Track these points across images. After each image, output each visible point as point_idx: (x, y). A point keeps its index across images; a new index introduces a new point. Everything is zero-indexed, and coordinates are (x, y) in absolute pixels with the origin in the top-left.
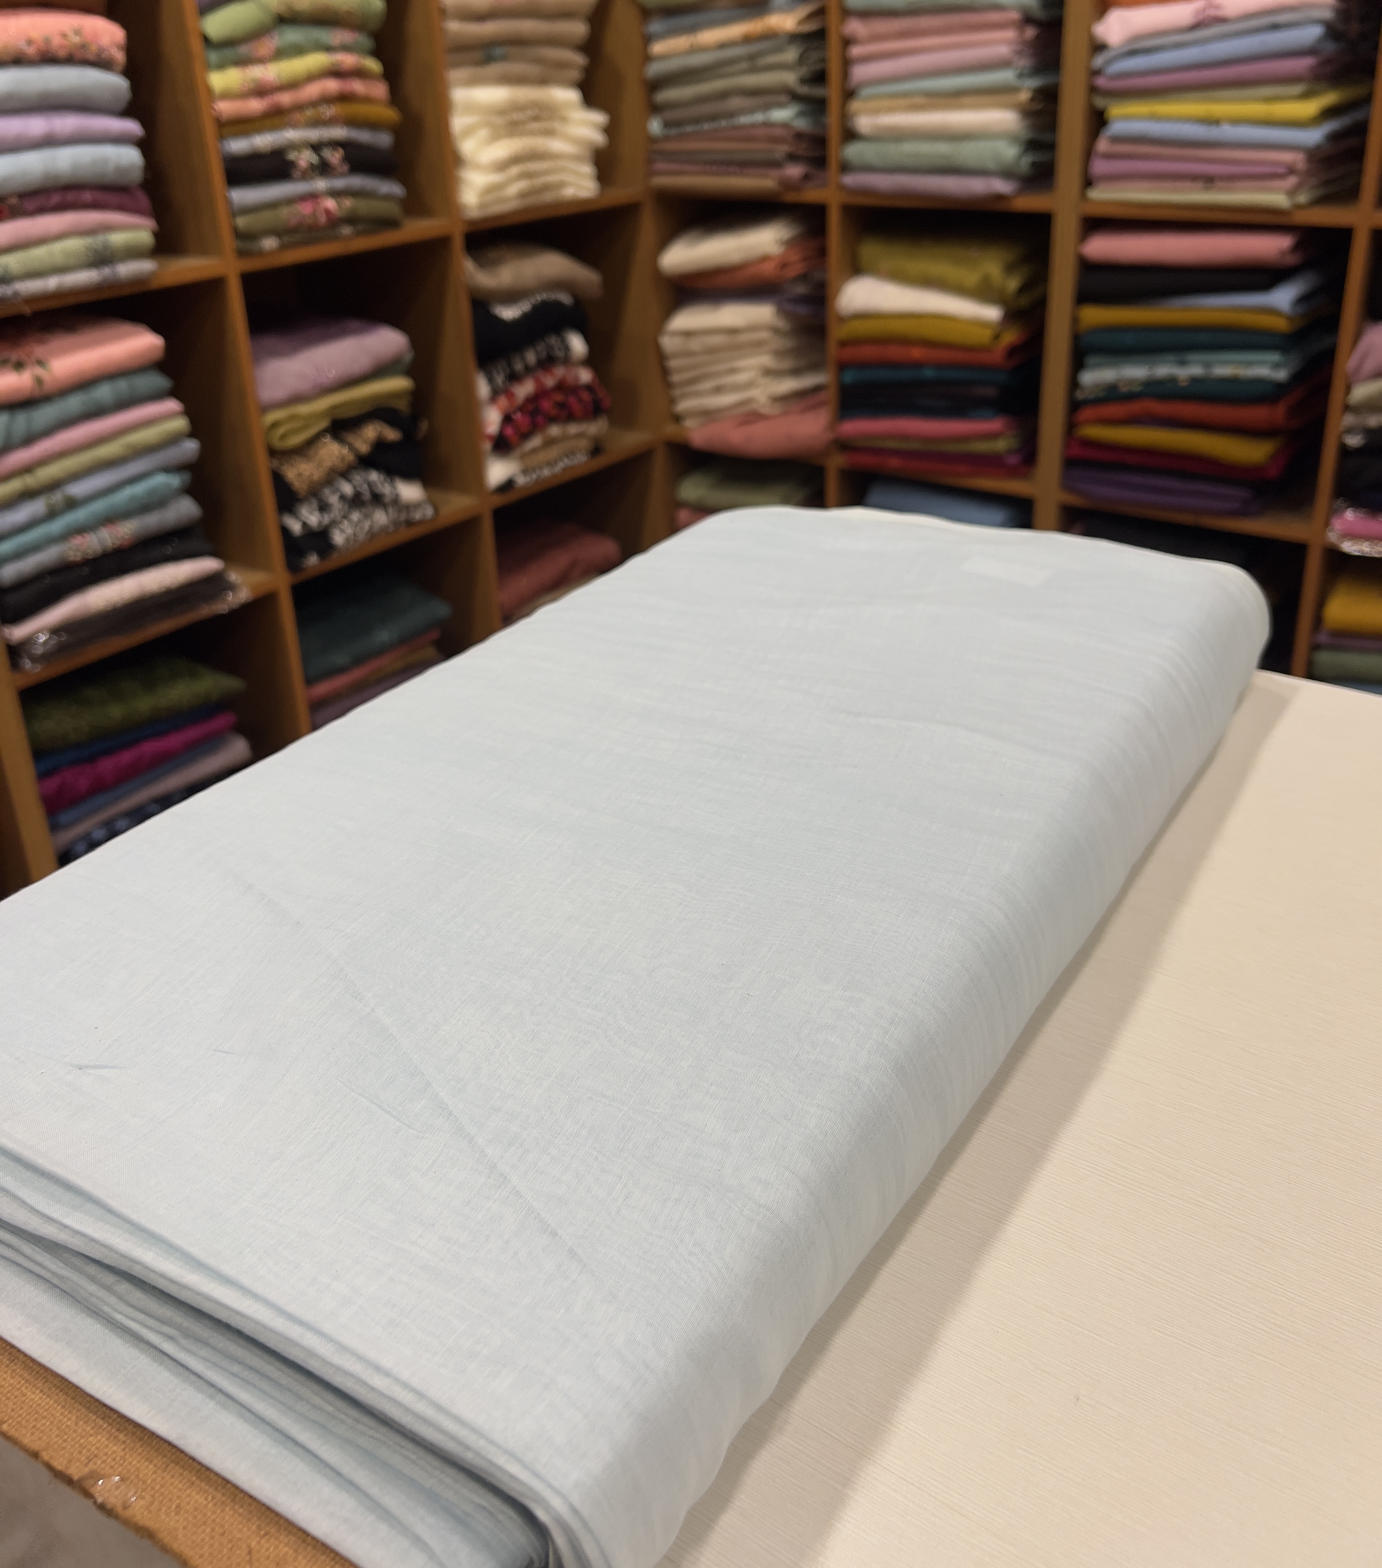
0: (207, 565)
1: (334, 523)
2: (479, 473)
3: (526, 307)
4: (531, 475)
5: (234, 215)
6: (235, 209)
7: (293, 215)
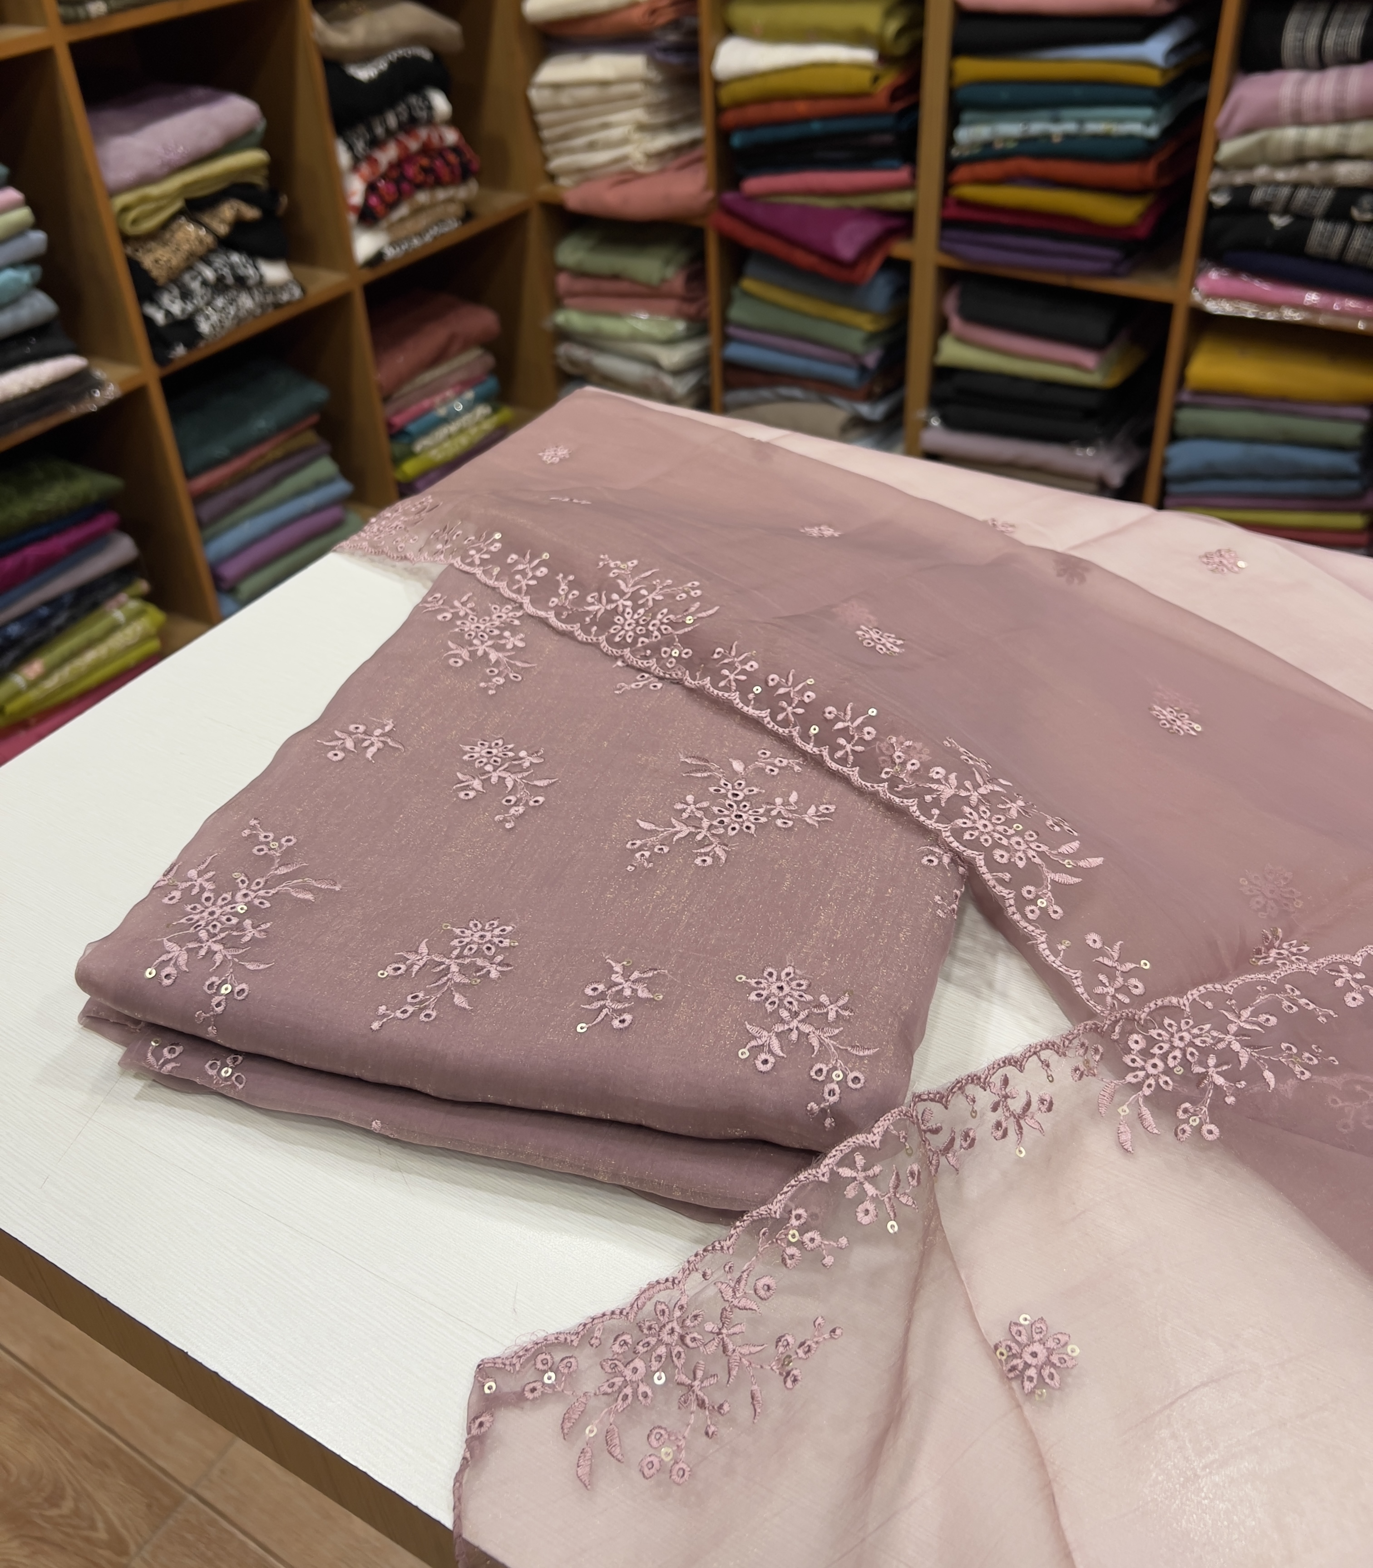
0: (71, 363)
1: (198, 311)
2: (347, 249)
3: (382, 65)
4: (400, 247)
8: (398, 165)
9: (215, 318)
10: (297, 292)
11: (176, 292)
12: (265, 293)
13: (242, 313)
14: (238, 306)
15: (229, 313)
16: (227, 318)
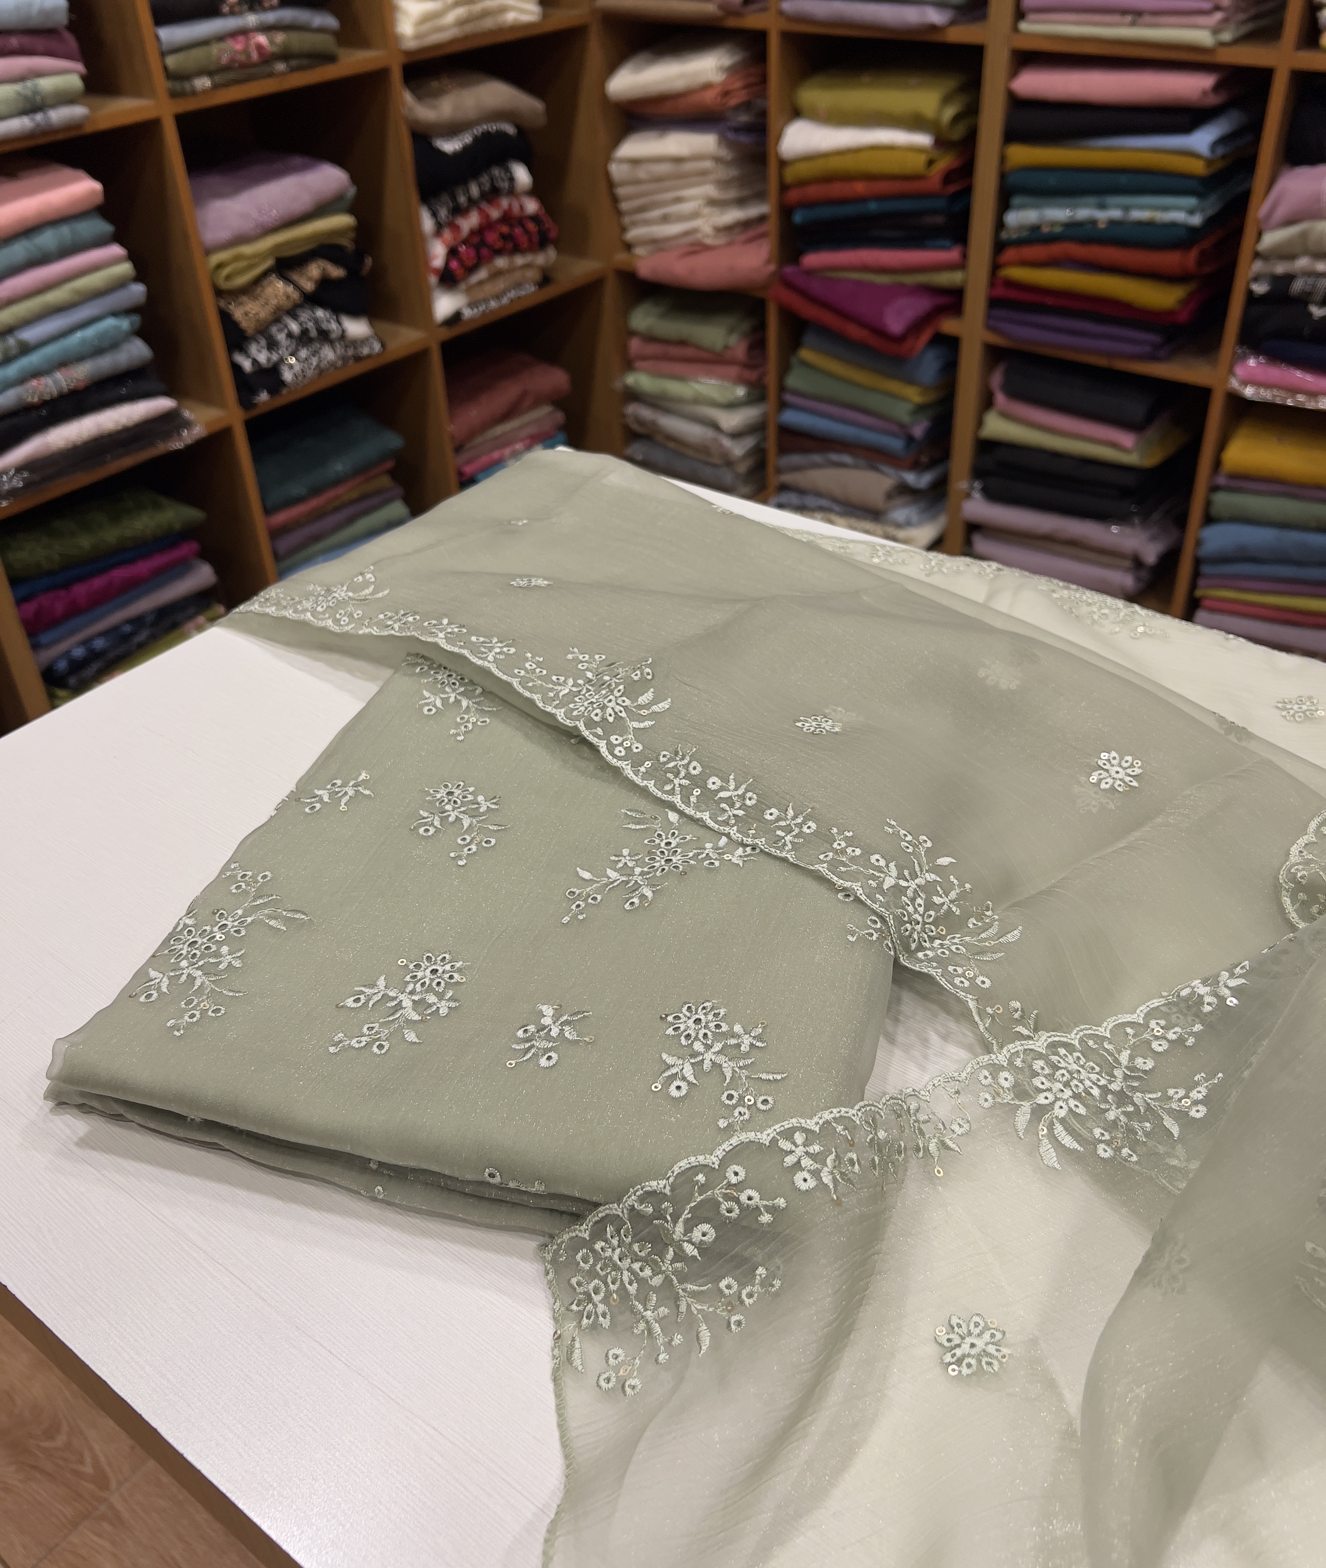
0: (161, 404)
2: (428, 308)
3: (468, 139)
4: (477, 307)
5: (163, 54)
6: (164, 48)
7: (224, 52)
8: (478, 232)
9: (298, 368)
10: (377, 347)
11: (263, 342)
12: (346, 347)
13: (324, 364)
14: (320, 357)
15: (312, 364)
16: (310, 369)
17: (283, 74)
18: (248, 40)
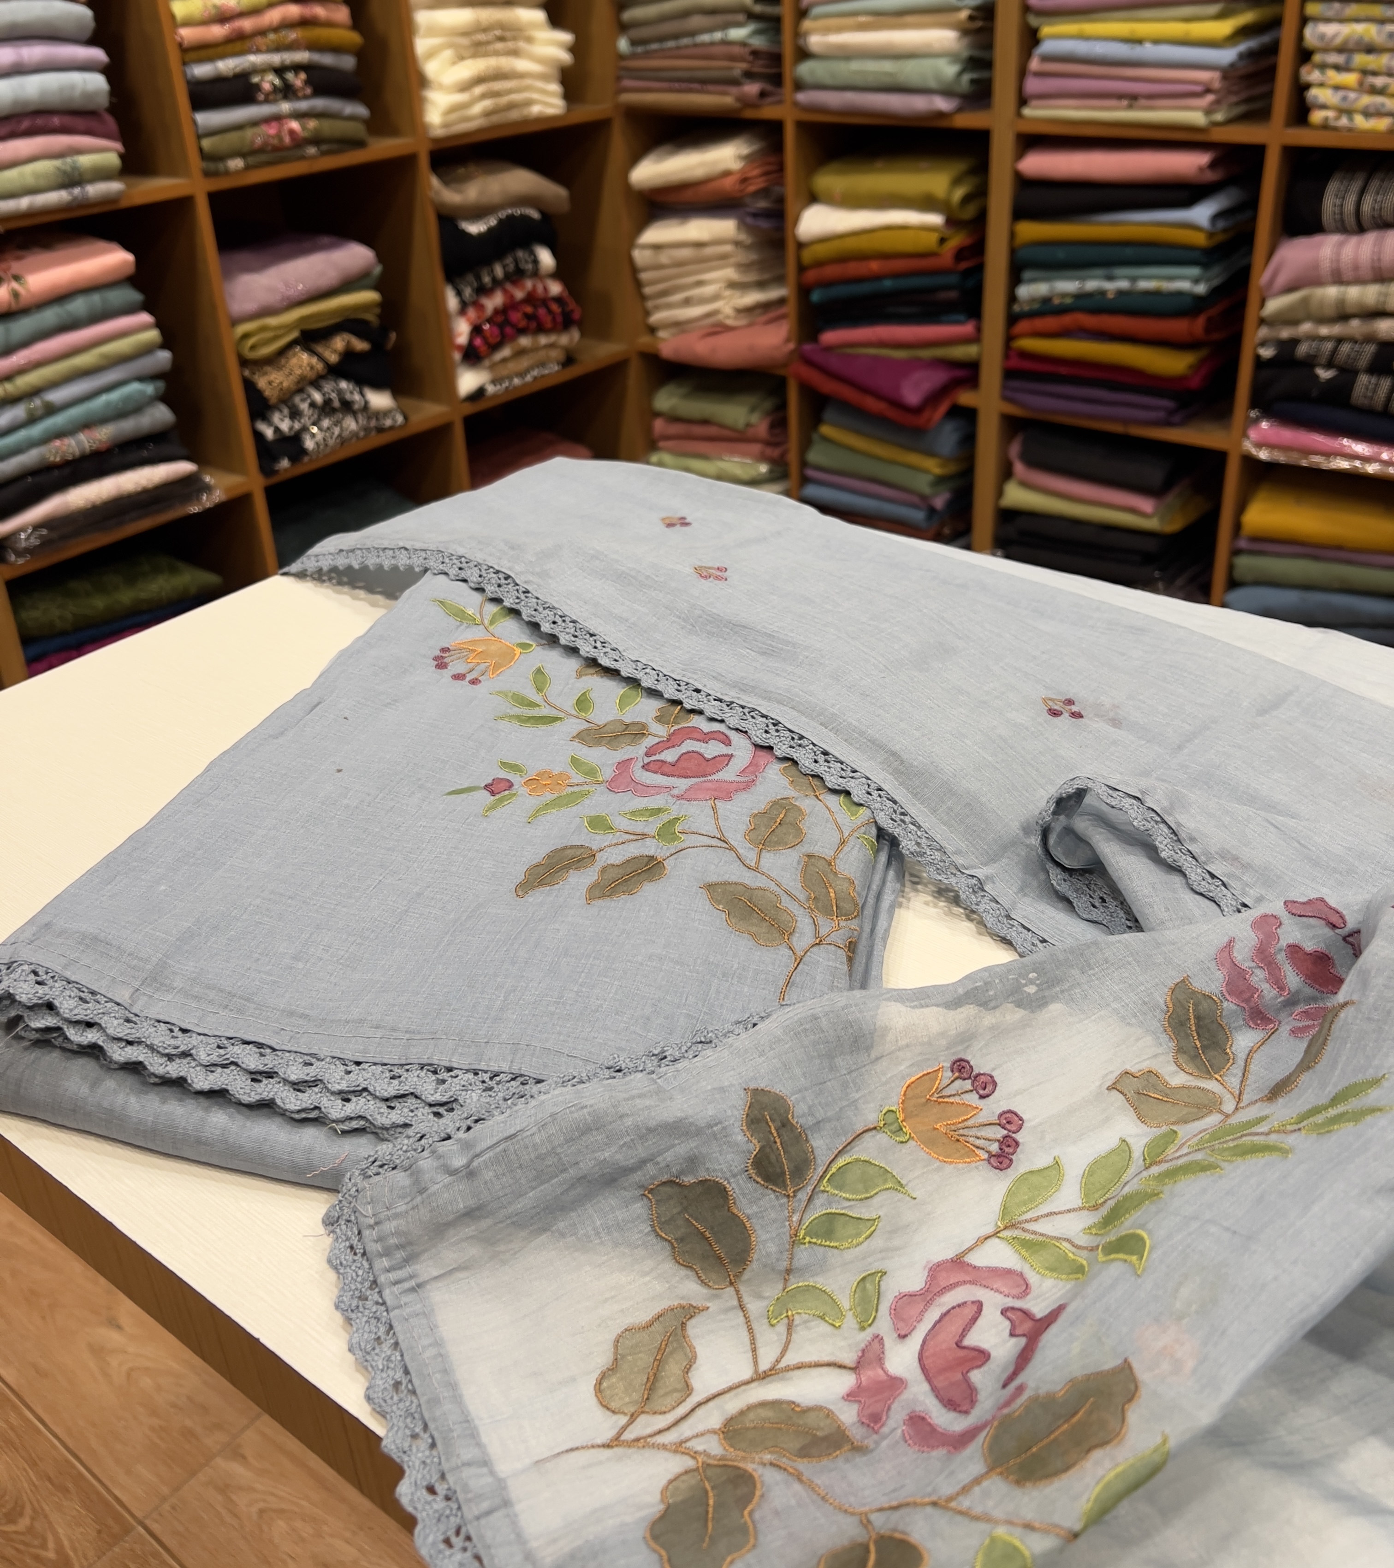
0: (182, 468)
2: (451, 384)
3: (492, 221)
4: (501, 384)
5: (199, 137)
6: (200, 131)
7: (258, 136)
8: (502, 312)
9: (320, 436)
10: (400, 418)
11: (286, 411)
12: (369, 418)
13: (346, 434)
14: (342, 427)
15: (333, 433)
16: (332, 438)
17: (312, 158)
18: (283, 125)
